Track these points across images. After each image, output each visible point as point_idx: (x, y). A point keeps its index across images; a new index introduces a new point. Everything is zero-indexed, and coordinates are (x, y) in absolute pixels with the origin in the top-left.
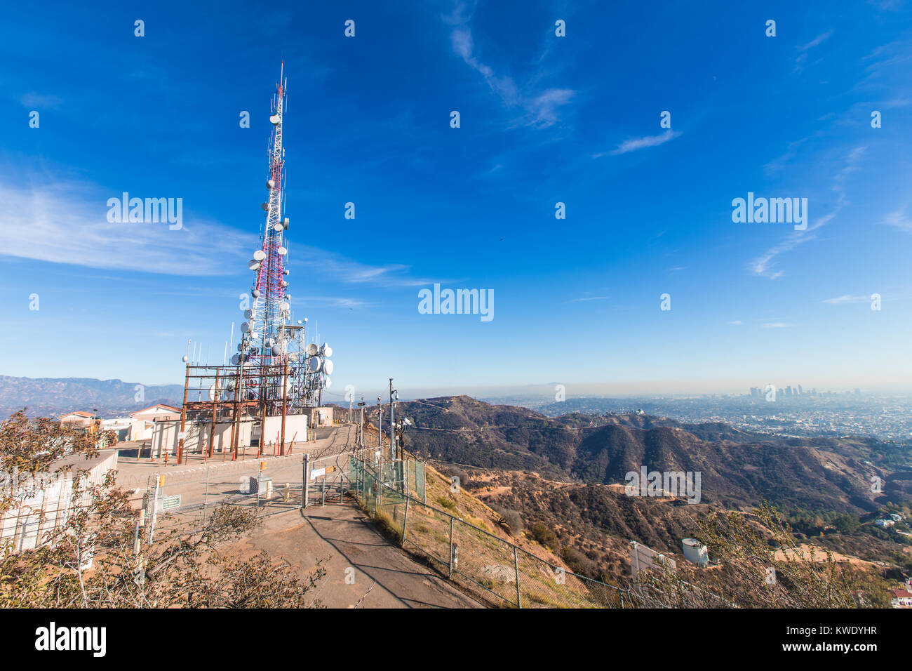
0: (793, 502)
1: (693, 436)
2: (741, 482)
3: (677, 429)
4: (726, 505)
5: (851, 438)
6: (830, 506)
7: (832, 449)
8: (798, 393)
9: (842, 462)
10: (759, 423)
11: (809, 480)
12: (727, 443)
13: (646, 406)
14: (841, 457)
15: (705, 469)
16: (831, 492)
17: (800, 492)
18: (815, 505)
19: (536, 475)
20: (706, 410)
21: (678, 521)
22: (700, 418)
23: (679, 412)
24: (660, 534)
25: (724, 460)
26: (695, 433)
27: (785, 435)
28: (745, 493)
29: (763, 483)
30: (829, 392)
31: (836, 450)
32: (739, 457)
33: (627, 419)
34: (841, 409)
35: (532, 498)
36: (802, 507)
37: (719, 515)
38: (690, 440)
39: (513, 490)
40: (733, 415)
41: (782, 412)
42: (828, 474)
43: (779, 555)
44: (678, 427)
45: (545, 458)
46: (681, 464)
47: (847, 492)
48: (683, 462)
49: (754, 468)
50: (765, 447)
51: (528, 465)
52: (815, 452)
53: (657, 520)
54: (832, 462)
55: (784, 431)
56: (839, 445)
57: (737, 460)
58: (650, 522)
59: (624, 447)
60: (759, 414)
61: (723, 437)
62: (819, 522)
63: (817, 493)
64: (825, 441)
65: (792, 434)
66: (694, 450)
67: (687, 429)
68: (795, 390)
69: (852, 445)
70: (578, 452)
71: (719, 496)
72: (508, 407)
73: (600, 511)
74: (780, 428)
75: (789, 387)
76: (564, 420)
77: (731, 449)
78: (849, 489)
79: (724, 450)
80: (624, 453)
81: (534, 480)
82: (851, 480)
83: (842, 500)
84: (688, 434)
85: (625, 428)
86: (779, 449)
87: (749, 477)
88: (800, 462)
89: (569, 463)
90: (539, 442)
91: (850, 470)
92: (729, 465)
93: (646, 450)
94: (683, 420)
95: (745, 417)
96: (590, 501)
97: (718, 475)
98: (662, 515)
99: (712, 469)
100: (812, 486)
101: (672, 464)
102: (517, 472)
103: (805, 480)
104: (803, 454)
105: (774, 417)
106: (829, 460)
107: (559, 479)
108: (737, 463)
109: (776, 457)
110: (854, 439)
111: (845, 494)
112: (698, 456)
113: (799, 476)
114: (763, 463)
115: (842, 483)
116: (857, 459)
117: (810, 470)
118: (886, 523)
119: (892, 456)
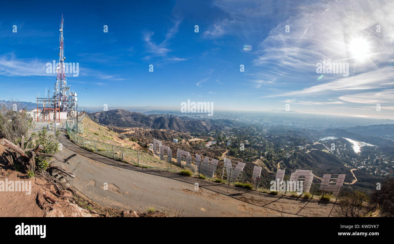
2: (188, 128)
4: (184, 132)
6: (202, 131)
10: (194, 116)
11: (200, 127)
13: (171, 112)
17: (198, 129)
18: (199, 131)
19: (142, 128)
24: (170, 138)
27: (198, 119)
28: (188, 130)
29: (192, 128)
31: (205, 122)
32: (189, 123)
33: (166, 115)
35: (140, 133)
36: (197, 132)
37: (182, 134)
38: (179, 120)
39: (135, 132)
41: (199, 114)
42: (203, 126)
43: (190, 140)
44: (178, 117)
45: (145, 124)
48: (177, 124)
49: (191, 125)
50: (194, 121)
51: (140, 126)
52: (202, 122)
53: (169, 136)
54: (204, 124)
58: (168, 136)
59: (164, 122)
61: (186, 119)
62: (199, 134)
63: (200, 129)
64: (204, 120)
69: (208, 121)
70: (153, 123)
73: (157, 135)
74: (197, 117)
77: (187, 122)
79: (186, 122)
80: (164, 123)
81: (141, 129)
83: (204, 130)
85: (165, 118)
86: (196, 121)
87: (190, 127)
89: (151, 125)
90: (143, 121)
91: (207, 125)
92: (187, 125)
96: (155, 133)
102: (137, 128)
104: (200, 123)
105: (197, 115)
107: (148, 129)
109: (195, 123)
112: (181, 123)
113: (198, 126)
115: (205, 127)
116: (208, 123)
117: (200, 125)
118: (209, 134)
119: (213, 122)
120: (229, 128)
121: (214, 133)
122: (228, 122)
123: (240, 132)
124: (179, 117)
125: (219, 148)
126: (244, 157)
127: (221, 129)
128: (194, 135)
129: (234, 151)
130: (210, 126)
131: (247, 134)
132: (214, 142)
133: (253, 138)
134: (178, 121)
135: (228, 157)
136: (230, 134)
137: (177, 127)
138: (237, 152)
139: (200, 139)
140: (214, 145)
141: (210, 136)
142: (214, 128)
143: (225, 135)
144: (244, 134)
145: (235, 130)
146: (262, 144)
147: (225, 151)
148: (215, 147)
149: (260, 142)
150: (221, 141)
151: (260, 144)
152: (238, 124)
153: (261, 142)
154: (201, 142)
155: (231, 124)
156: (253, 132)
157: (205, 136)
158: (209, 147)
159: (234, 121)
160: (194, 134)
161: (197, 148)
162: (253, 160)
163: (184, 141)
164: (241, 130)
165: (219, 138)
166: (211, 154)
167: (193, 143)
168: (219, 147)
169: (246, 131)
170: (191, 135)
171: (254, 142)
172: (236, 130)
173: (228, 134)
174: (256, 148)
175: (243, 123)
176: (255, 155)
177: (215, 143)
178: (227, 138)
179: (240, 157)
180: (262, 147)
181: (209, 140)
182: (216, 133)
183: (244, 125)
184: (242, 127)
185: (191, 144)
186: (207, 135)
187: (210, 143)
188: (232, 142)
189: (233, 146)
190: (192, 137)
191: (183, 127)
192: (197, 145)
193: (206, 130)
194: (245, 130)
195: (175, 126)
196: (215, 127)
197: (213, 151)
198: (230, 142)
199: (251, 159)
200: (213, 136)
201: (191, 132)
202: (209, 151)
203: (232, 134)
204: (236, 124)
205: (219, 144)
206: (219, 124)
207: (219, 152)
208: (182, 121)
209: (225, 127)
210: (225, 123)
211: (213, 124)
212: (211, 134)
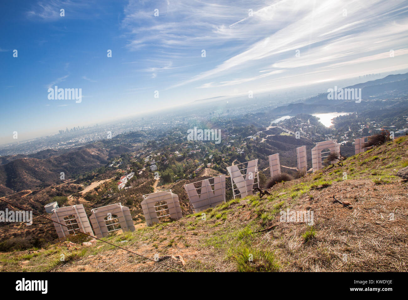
0: (83, 171)
1: (36, 159)
3: (25, 158)
6: (94, 167)
7: (92, 147)
8: (78, 129)
10: (65, 145)
12: (53, 157)
14: (96, 149)
15: (44, 172)
16: (95, 162)
17: (85, 166)
18: (90, 169)
20: (39, 145)
21: (37, 201)
22: (37, 150)
25: (53, 165)
26: (36, 157)
27: (76, 147)
29: (71, 168)
30: (89, 127)
31: (94, 147)
32: (60, 161)
34: (93, 132)
36: (86, 171)
37: (57, 189)
38: (34, 162)
40: (53, 144)
41: (73, 138)
42: (93, 156)
43: (84, 192)
44: (25, 157)
46: (32, 174)
47: (99, 160)
48: (32, 173)
49: (67, 164)
50: (70, 154)
52: (89, 150)
54: (93, 152)
55: (76, 145)
56: (95, 145)
57: (59, 163)
60: (64, 141)
61: (51, 155)
62: (93, 173)
63: (91, 164)
64: (90, 145)
65: (78, 146)
66: (37, 165)
67: (31, 157)
68: (77, 128)
69: (98, 144)
71: (54, 181)
74: (74, 145)
75: (75, 128)
77: (56, 159)
78: (100, 159)
79: (52, 160)
82: (100, 156)
83: (98, 163)
84: (33, 159)
86: (76, 153)
87: (66, 167)
88: (84, 155)
91: (99, 153)
92: (56, 166)
93: (8, 175)
94: (27, 153)
95: (58, 144)
97: (51, 172)
98: (27, 202)
99: (48, 171)
100: (89, 163)
101: (27, 176)
103: (86, 161)
104: (84, 152)
105: (71, 141)
106: (93, 151)
108: (59, 164)
109: (75, 156)
110: (99, 142)
111: (99, 161)
112: (40, 167)
113: (84, 160)
114: (70, 160)
115: (98, 158)
116: (100, 148)
117: (87, 157)
118: (111, 165)
119: (109, 144)
120: (139, 144)
121: (120, 161)
122: (134, 136)
123: (160, 144)
125: (144, 181)
126: (184, 175)
127: (127, 150)
128: (82, 180)
129: (167, 174)
130: (105, 152)
131: (173, 143)
132: (129, 175)
133: (183, 145)
134: (32, 165)
135: (163, 188)
136: (146, 153)
137: (34, 180)
138: (172, 174)
139: (102, 182)
140: (132, 180)
141: (115, 169)
142: (115, 153)
143: (139, 157)
144: (168, 144)
145: (151, 144)
146: (199, 149)
147: (155, 181)
148: (134, 182)
149: (194, 148)
150: (140, 168)
151: (197, 149)
152: (151, 133)
153: (196, 147)
154: (106, 185)
155: (140, 138)
156: (179, 137)
157: (108, 172)
158: (126, 188)
159: (144, 131)
160: (81, 177)
161: (104, 199)
162: (200, 173)
163: (72, 199)
164: (161, 140)
165: (134, 164)
166: (137, 196)
167: (92, 194)
168: (141, 179)
169: (169, 139)
170: (77, 182)
171: (188, 150)
172: (153, 143)
173: (142, 154)
174: (193, 158)
175: (159, 130)
176: (199, 166)
177: (131, 175)
178: (147, 160)
179: (180, 179)
180: (200, 152)
181: (120, 176)
182: (123, 160)
183: (161, 132)
184: (159, 136)
185: (90, 197)
186: (109, 170)
187: (124, 181)
188: (158, 163)
189: (161, 168)
190: (82, 185)
191: (50, 174)
192: (101, 194)
193: (102, 162)
194: (167, 138)
195: (28, 178)
196: (115, 151)
197: (137, 190)
198: (155, 164)
199: (196, 173)
200: (120, 167)
201: (73, 178)
202: (131, 194)
203: (148, 151)
204: (148, 134)
205: (139, 174)
206: (120, 143)
207: (147, 187)
208: (42, 161)
209: (134, 145)
210: (129, 139)
211: (111, 147)
212: (116, 165)
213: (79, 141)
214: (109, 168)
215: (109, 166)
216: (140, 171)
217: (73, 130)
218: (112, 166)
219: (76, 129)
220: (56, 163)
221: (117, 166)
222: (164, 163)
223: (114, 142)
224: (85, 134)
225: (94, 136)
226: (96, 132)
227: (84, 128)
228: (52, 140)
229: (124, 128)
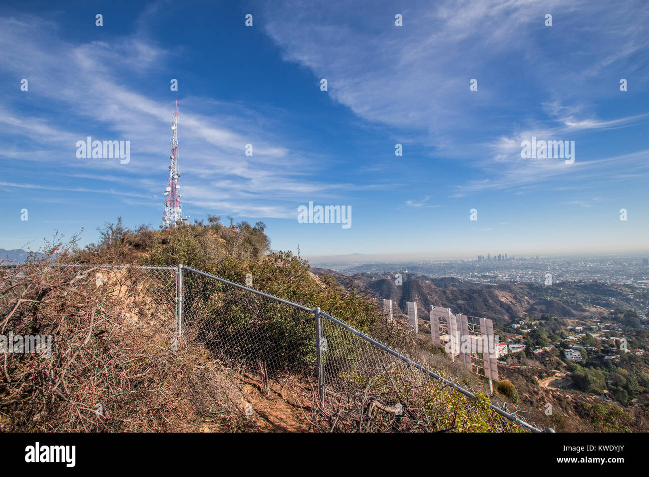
5: (521, 284)
7: (508, 290)
8: (505, 259)
9: (511, 297)
10: (478, 277)
11: (491, 307)
12: (452, 289)
14: (512, 294)
16: (501, 313)
20: (450, 270)
22: (445, 275)
23: (432, 272)
25: (447, 298)
26: (435, 283)
27: (488, 284)
29: (467, 310)
30: (522, 258)
31: (511, 291)
32: (456, 296)
34: (526, 268)
38: (430, 287)
40: (464, 273)
41: (493, 270)
42: (502, 304)
44: (428, 280)
47: (509, 313)
48: (424, 300)
49: (463, 302)
50: (473, 290)
52: (499, 293)
54: (505, 298)
55: (490, 282)
56: (513, 287)
57: (455, 298)
59: (390, 292)
60: (479, 272)
61: (451, 285)
64: (504, 287)
65: (494, 283)
66: (431, 293)
67: (433, 281)
68: (503, 256)
69: (520, 288)
72: (319, 269)
74: (489, 280)
75: (500, 255)
76: (355, 277)
77: (452, 292)
78: (510, 312)
79: (448, 292)
80: (389, 296)
82: (512, 306)
83: (506, 318)
87: (459, 306)
88: (488, 297)
91: (514, 301)
92: (449, 301)
93: (403, 294)
95: (471, 274)
99: (439, 304)
100: (492, 311)
104: (492, 294)
105: (487, 274)
106: (504, 296)
109: (475, 295)
110: (522, 284)
111: (508, 314)
112: (433, 296)
113: (486, 305)
114: (468, 299)
115: (508, 308)
116: (519, 296)
117: (492, 302)
118: (516, 326)
119: (538, 293)
124: (433, 280)
127: (567, 313)
129: (581, 374)
130: (525, 304)
132: (515, 346)
134: (426, 291)
137: (423, 309)
140: (518, 356)
148: (515, 359)
152: (645, 295)
155: (612, 299)
159: (631, 287)
165: (534, 334)
168: (531, 360)
172: (631, 315)
177: (518, 348)
187: (500, 350)
189: (589, 363)
196: (543, 307)
198: (582, 351)
205: (535, 352)
206: (562, 297)
207: (524, 373)
208: (437, 290)
209: (587, 308)
210: (585, 295)
211: (540, 299)
212: (523, 328)
213: (498, 276)
214: (510, 329)
215: (512, 326)
216: (539, 348)
217: (497, 258)
218: (517, 328)
219: (502, 258)
220: (451, 298)
221: (526, 331)
222: (604, 357)
223: (550, 291)
224: (512, 268)
225: (525, 274)
226: (531, 268)
227: (513, 259)
228: (466, 267)
229: (589, 272)
